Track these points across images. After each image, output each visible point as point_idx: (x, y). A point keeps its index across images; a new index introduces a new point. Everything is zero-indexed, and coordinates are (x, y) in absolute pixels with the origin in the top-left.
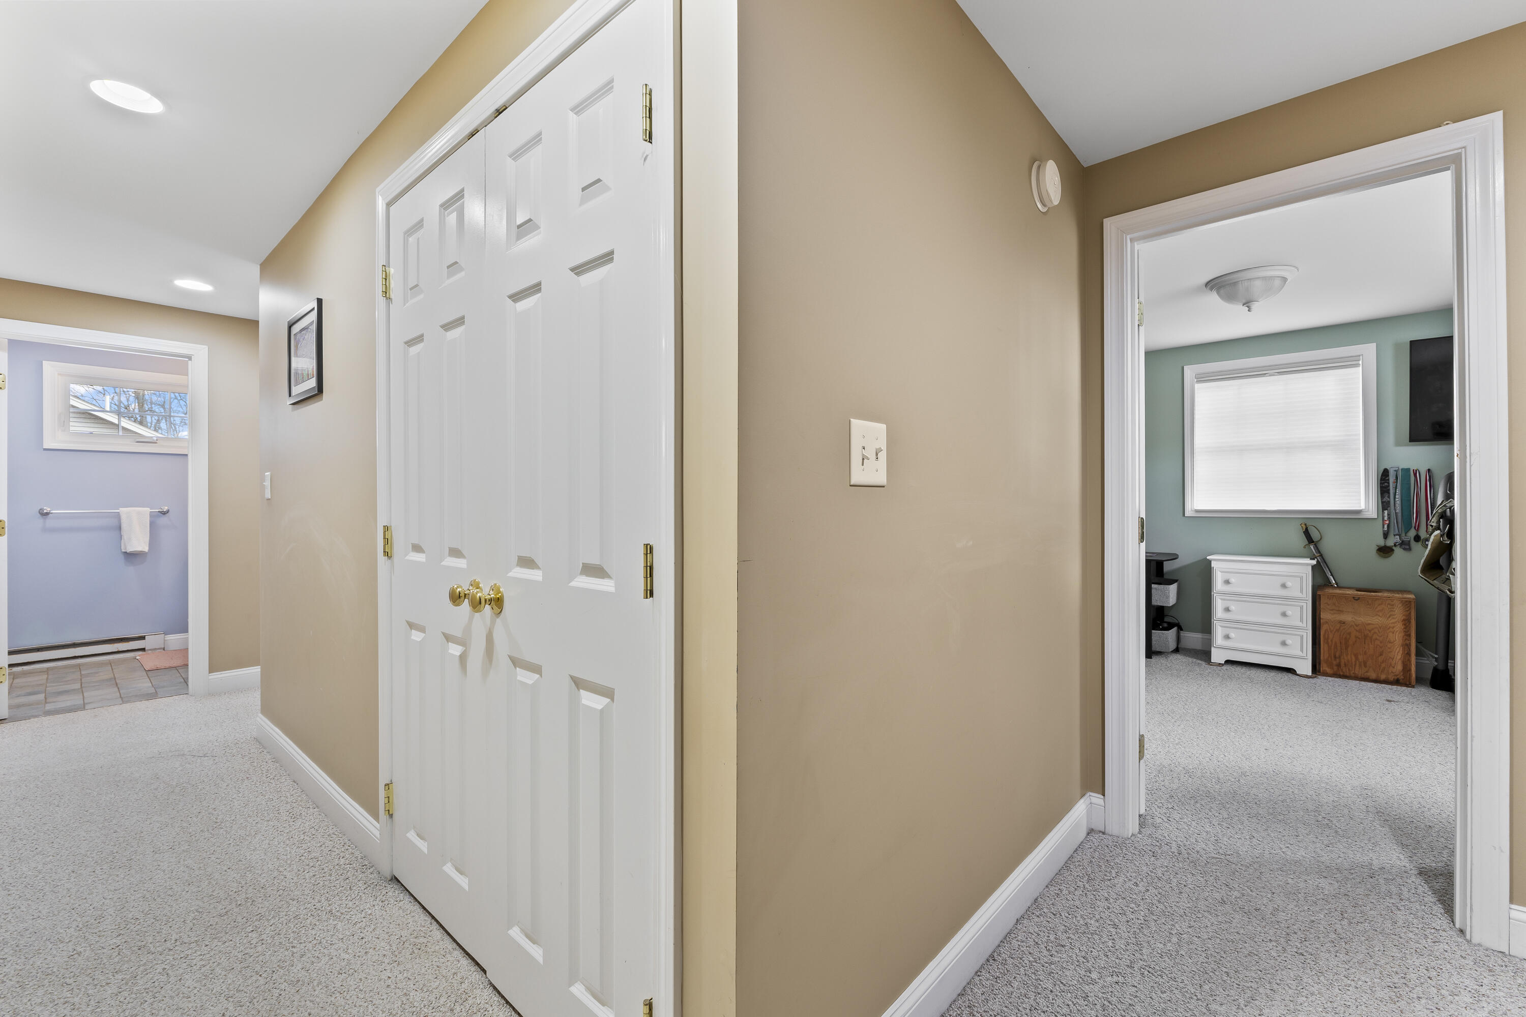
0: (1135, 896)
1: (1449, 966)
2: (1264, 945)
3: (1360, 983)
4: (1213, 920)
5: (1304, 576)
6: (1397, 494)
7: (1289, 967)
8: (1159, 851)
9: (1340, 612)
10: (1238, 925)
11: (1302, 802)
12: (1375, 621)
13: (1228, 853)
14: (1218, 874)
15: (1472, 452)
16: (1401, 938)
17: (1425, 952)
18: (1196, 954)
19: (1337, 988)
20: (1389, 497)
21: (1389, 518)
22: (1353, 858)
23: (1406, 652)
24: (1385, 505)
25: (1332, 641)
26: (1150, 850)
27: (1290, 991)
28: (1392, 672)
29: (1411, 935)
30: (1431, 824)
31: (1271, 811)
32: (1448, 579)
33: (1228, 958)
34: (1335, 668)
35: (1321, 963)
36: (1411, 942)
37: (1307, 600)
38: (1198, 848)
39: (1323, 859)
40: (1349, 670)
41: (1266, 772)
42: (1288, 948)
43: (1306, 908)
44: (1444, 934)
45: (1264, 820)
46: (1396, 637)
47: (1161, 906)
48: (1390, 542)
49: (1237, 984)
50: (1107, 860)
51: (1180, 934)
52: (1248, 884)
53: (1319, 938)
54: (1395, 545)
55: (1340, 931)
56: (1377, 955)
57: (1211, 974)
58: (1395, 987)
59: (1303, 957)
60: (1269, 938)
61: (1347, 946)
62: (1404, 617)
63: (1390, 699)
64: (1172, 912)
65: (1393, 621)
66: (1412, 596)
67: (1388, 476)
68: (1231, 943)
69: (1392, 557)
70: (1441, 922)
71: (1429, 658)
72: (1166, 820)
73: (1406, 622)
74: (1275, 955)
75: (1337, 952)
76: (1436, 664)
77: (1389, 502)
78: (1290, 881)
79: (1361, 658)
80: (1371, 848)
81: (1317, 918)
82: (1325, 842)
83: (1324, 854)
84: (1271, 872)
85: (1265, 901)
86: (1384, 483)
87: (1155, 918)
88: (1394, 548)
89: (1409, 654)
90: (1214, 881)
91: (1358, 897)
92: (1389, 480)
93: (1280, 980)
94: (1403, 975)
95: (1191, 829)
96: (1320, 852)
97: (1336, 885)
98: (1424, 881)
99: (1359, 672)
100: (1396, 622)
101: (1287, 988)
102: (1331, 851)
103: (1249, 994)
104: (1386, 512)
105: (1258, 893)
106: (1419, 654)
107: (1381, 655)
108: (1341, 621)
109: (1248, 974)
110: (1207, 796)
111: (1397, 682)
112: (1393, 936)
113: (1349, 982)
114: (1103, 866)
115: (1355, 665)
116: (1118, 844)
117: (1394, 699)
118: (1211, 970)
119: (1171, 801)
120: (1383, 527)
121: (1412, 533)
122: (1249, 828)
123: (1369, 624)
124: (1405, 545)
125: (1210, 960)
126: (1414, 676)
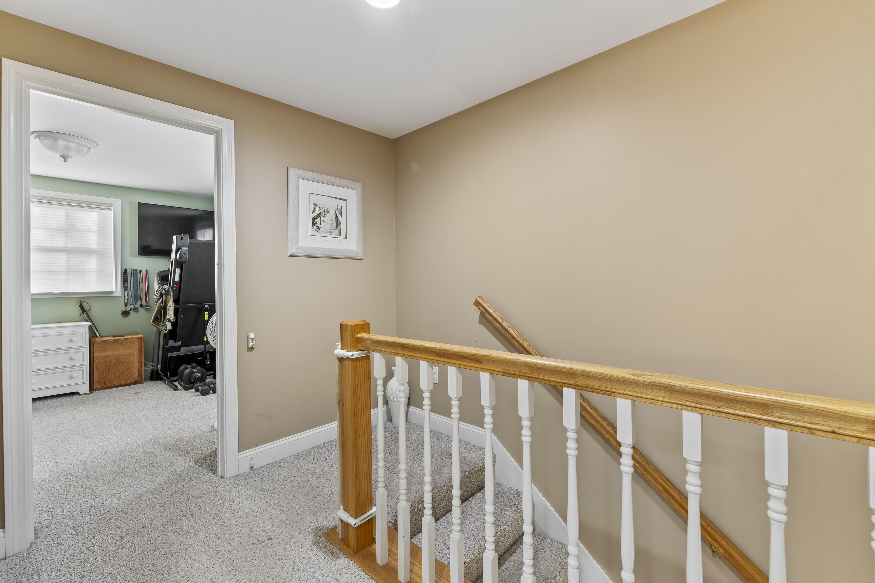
0: (64, 578)
1: (226, 492)
2: (157, 541)
3: (204, 524)
4: (123, 551)
5: (84, 332)
6: (131, 282)
7: (175, 541)
8: (61, 540)
9: (105, 350)
10: (139, 543)
11: (128, 461)
12: (124, 352)
13: (107, 511)
14: (109, 526)
15: (224, 263)
16: (206, 494)
17: (217, 493)
18: (127, 576)
19: (198, 533)
20: (127, 284)
21: (128, 295)
22: (168, 474)
23: (140, 366)
24: (125, 289)
25: (101, 369)
26: (54, 544)
27: (182, 552)
28: (133, 378)
29: (209, 490)
30: (187, 441)
31: (115, 475)
32: (165, 324)
33: (145, 562)
34: (103, 384)
35: (186, 529)
36: (210, 493)
37: (86, 347)
38: (86, 521)
39: (156, 483)
40: (111, 383)
41: (98, 456)
42: (169, 534)
43: (164, 510)
44: (218, 482)
45: (115, 481)
46: (135, 359)
47: (86, 569)
48: (128, 309)
49: (158, 570)
50: (24, 573)
51: (110, 573)
52: (129, 519)
53: (178, 518)
54: (131, 310)
55: (183, 509)
56: (203, 508)
57: (142, 577)
58: (216, 515)
59: (177, 532)
60: (157, 536)
61: (191, 513)
62: (139, 347)
63: (136, 392)
64: (96, 567)
65: (133, 350)
66: (142, 336)
67: (127, 273)
68: (141, 554)
69: (129, 316)
70: (214, 478)
71: (149, 366)
72: (51, 518)
73: (140, 349)
74: (165, 542)
75: (188, 519)
76: (153, 368)
77: (127, 286)
78: (148, 503)
79: (117, 375)
80: (172, 464)
81: (171, 511)
82: (152, 474)
83: (155, 480)
84: (137, 505)
85: (143, 521)
86: (125, 276)
87: (87, 578)
88: (130, 311)
89: (141, 366)
90: (109, 531)
91: (180, 489)
92: (127, 275)
93: (175, 551)
94: (215, 508)
95: (74, 512)
96: (152, 480)
97: (169, 490)
98: (199, 466)
99: (116, 383)
100: (135, 351)
101: (180, 552)
102: (157, 477)
103: (166, 569)
104: (126, 292)
105: (137, 519)
106: (145, 365)
107: (128, 370)
108: (106, 356)
109: (159, 561)
110: (70, 488)
111: (136, 383)
112: (203, 496)
113: (201, 527)
114: (23, 579)
115: (114, 380)
116: (24, 557)
117: (138, 392)
118: (140, 576)
119: (46, 505)
120: (125, 301)
121: (139, 303)
122: (109, 490)
123: (121, 355)
124: (136, 310)
125: (137, 572)
126: (143, 377)
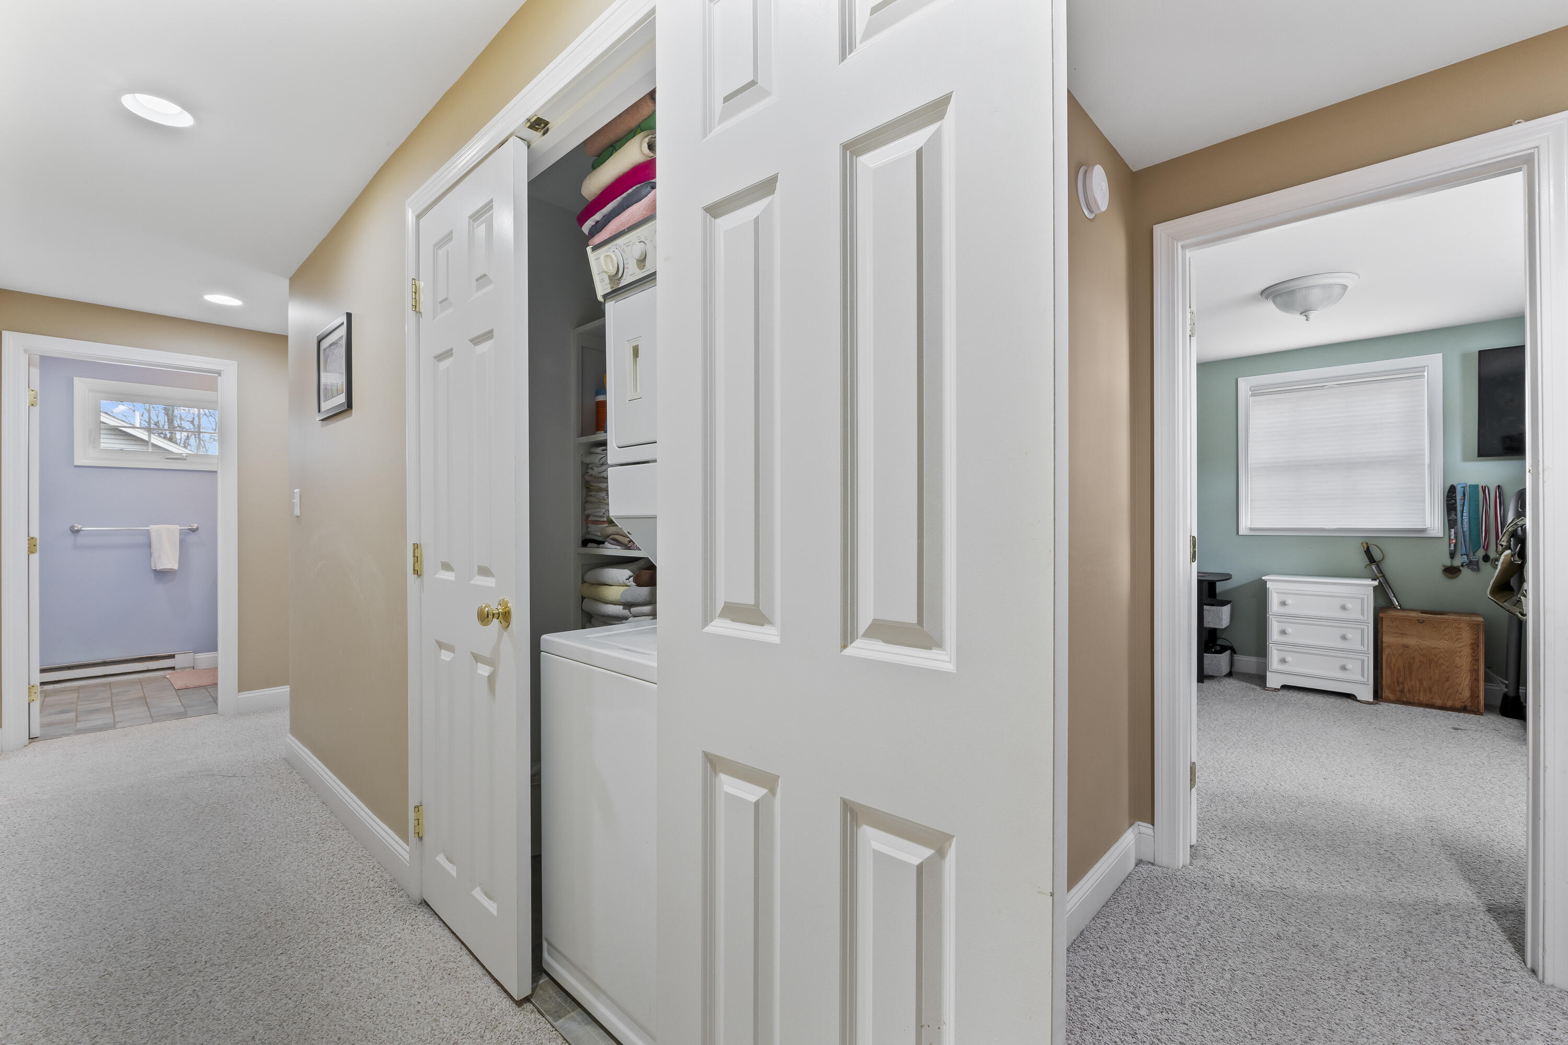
0: (1185, 930)
1: (1519, 1008)
2: (1322, 983)
3: (1424, 1024)
4: (1269, 956)
5: (1366, 597)
6: (1465, 511)
7: (1349, 1006)
8: (1212, 884)
9: (1403, 635)
10: (1295, 962)
11: (1362, 834)
12: (1441, 644)
13: (1284, 886)
14: (1274, 908)
15: (1545, 467)
16: (1468, 977)
17: (1494, 992)
18: (1250, 991)
19: (1400, 1029)
20: (1456, 515)
21: (1456, 537)
22: (1417, 893)
23: (1474, 678)
24: (1451, 523)
25: (1395, 665)
26: (1202, 883)
27: (1350, 1032)
28: (1459, 699)
29: (1478, 974)
30: (1500, 859)
31: (1329, 843)
32: (1519, 601)
33: (1284, 996)
34: (1398, 694)
35: (1383, 1003)
36: (1479, 982)
37: (1368, 623)
38: (1252, 881)
39: (1385, 894)
40: (1413, 696)
41: (1324, 803)
42: (1348, 987)
43: (1367, 945)
44: (1514, 974)
45: (1323, 852)
46: (1464, 661)
47: (1213, 941)
48: (1457, 562)
49: (1293, 1023)
50: (1157, 892)
51: (1234, 970)
52: (1306, 919)
53: (1380, 976)
54: (1462, 566)
55: (1403, 969)
56: (1442, 996)
57: (1266, 1012)
58: (1462, 1030)
59: (1363, 996)
60: (1327, 976)
61: (1411, 986)
62: (1471, 641)
63: (1456, 726)
64: (1225, 947)
65: (1462, 645)
66: (1481, 619)
67: (1455, 492)
68: (1287, 980)
69: (1459, 577)
70: (1512, 961)
71: (1499, 684)
72: (1218, 851)
73: (1475, 646)
74: (1334, 993)
75: (1400, 991)
76: (1506, 690)
77: (1456, 520)
78: (1349, 916)
79: (1425, 683)
80: (1436, 883)
81: (1378, 955)
82: (1387, 877)
83: (1386, 889)
84: (1330, 907)
85: (1324, 937)
86: (1450, 500)
87: (1207, 953)
88: (1461, 568)
89: (1477, 680)
90: (1270, 915)
91: (1422, 934)
92: (1455, 497)
93: (1339, 1020)
94: (1470, 1017)
95: (1245, 861)
96: (1382, 886)
97: (1399, 921)
98: (1493, 919)
99: (1424, 698)
100: (1463, 646)
101: (1346, 1029)
102: (1394, 886)
103: (1306, 1033)
104: (1453, 530)
105: (1316, 928)
106: (1488, 679)
107: (1447, 680)
108: (1405, 645)
109: (1305, 1012)
110: (1261, 827)
111: (1464, 709)
112: (1460, 976)
113: (1412, 1023)
114: (1153, 899)
115: (1419, 692)
116: (1168, 876)
117: (1461, 727)
118: (1266, 1008)
119: (1224, 831)
120: (1450, 547)
121: (1481, 553)
122: (1306, 860)
123: (1434, 648)
124: (1473, 565)
125: (1265, 998)
126: (1482, 702)
